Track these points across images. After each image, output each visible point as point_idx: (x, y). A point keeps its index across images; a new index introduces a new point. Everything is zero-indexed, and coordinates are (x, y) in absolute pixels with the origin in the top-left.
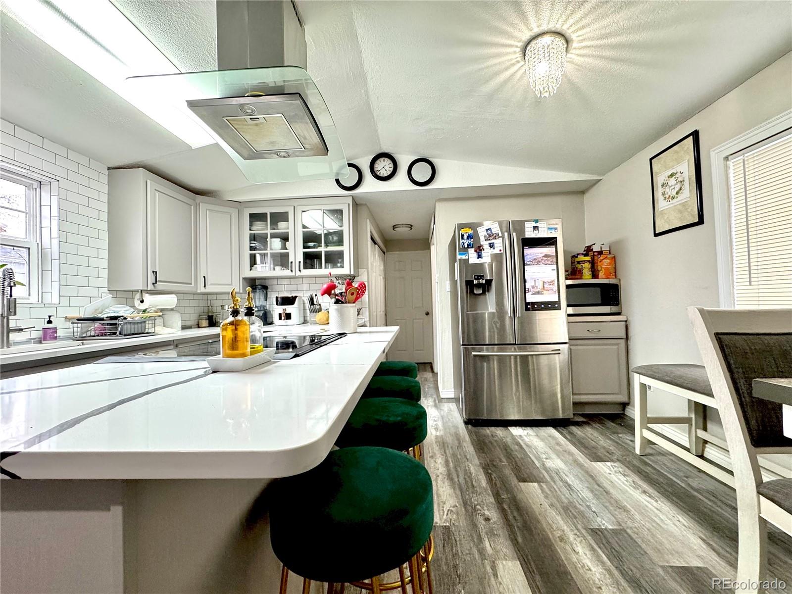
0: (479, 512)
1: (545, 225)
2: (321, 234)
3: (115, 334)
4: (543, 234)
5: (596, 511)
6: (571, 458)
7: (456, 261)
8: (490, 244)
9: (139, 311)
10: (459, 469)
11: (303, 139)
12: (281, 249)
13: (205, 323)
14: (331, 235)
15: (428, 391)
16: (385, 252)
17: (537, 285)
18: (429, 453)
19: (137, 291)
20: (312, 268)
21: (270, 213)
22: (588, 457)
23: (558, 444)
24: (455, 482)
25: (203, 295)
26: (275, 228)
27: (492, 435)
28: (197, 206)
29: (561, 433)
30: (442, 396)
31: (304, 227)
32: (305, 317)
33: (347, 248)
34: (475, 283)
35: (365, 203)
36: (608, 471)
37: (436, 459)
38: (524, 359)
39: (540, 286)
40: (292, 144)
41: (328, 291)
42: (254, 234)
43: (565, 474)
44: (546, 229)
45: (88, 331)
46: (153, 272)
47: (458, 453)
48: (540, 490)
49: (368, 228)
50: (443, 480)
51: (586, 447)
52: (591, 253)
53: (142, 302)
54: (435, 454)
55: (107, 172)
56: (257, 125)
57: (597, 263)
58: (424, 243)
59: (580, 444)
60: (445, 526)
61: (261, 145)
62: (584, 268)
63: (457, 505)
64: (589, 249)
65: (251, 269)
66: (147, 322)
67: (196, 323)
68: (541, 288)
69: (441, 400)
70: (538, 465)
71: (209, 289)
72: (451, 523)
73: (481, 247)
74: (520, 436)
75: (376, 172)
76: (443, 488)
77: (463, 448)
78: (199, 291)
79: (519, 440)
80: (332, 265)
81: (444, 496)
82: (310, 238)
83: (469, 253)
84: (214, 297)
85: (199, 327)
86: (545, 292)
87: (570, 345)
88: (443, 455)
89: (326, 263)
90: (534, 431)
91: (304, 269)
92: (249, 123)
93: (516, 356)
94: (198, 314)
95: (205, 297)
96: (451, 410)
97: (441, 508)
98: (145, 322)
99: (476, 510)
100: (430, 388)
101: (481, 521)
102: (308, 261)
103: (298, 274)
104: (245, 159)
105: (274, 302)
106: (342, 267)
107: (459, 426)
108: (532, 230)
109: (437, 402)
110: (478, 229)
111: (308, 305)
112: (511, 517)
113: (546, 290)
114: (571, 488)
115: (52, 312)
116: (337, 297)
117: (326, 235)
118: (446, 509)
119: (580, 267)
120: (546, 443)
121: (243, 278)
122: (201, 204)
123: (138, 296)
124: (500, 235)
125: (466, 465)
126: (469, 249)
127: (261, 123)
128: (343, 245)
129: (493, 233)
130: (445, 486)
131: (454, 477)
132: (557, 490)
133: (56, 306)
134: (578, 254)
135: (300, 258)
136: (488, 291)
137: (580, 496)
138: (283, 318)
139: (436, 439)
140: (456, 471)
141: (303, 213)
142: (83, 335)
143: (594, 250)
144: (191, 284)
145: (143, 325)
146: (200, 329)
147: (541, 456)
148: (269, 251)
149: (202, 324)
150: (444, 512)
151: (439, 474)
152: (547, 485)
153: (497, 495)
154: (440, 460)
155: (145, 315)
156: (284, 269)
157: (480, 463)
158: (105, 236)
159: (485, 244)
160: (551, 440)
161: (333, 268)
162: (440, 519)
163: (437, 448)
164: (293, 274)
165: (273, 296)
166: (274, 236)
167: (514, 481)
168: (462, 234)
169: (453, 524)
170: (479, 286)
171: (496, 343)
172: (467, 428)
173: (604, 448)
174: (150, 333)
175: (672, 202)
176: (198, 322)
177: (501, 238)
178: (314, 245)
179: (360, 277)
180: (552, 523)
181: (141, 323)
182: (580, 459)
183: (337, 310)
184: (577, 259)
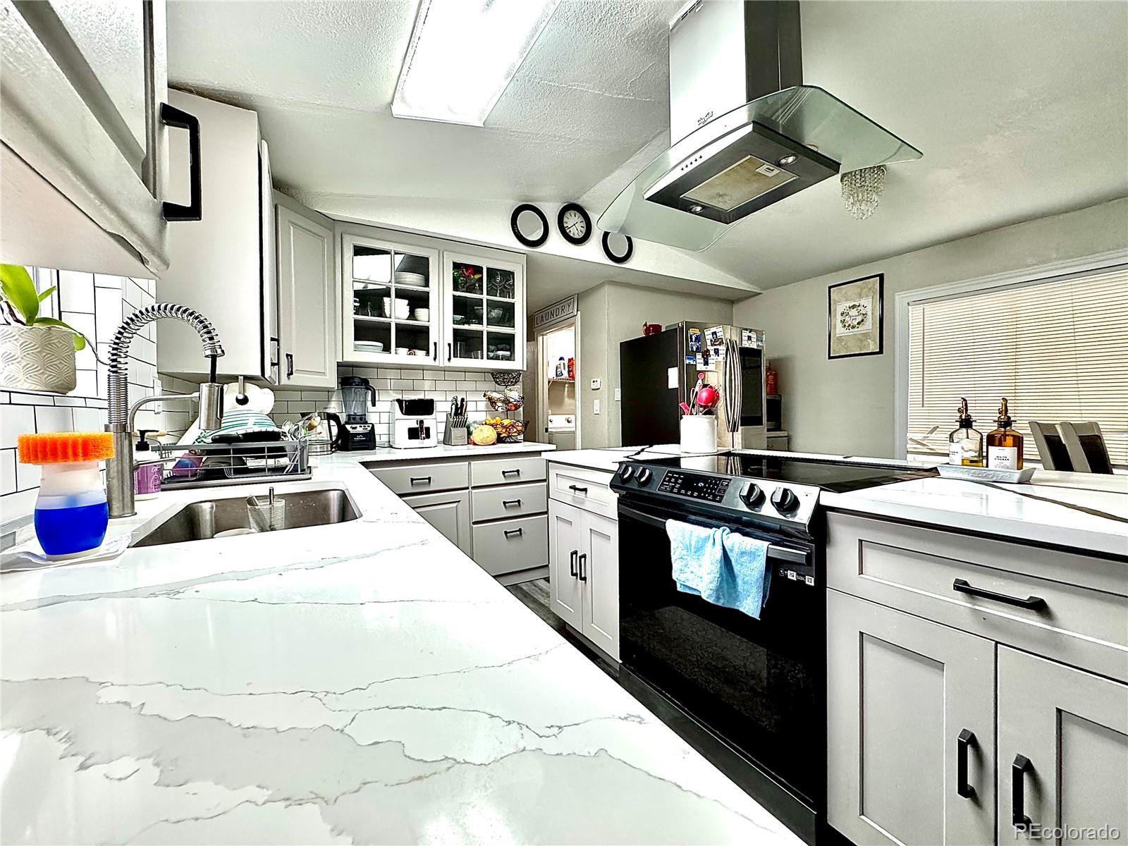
8: (715, 349)
12: (409, 319)
20: (468, 357)
33: (518, 331)
46: (273, 339)
56: (756, 175)
71: (297, 380)
73: (707, 352)
75: (566, 229)
78: (279, 384)
83: (697, 358)
91: (455, 356)
92: (756, 170)
103: (447, 363)
106: (512, 358)
108: (747, 340)
110: (704, 330)
121: (338, 363)
126: (697, 353)
127: (763, 176)
128: (513, 326)
129: (718, 337)
135: (449, 337)
148: (393, 320)
159: (711, 350)
161: (499, 359)
164: (437, 363)
168: (690, 335)
175: (851, 330)
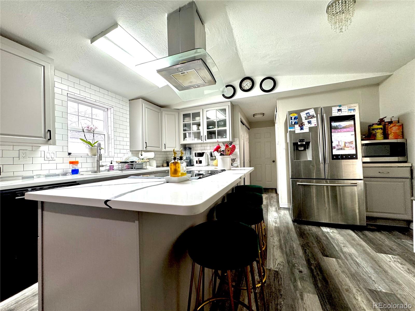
0: (296, 267)
1: (346, 108)
2: (215, 122)
3: (132, 168)
4: (345, 113)
5: (375, 280)
6: (362, 248)
7: (288, 132)
8: (309, 121)
9: (141, 159)
10: (286, 244)
11: (204, 79)
12: (197, 130)
13: (165, 165)
14: (220, 122)
15: (273, 203)
16: (250, 128)
17: (340, 144)
18: (270, 234)
19: (140, 151)
20: (211, 139)
21: (192, 113)
22: (375, 250)
23: (354, 240)
24: (284, 250)
25: (165, 152)
26: (194, 120)
27: (309, 230)
28: (161, 113)
29: (356, 234)
30: (281, 206)
31: (208, 118)
32: (208, 162)
33: (228, 128)
34: (299, 144)
35: (237, 104)
36: (389, 260)
37: (274, 238)
38: (333, 188)
39: (342, 145)
40: (200, 82)
41: (217, 149)
42: (185, 124)
43: (355, 256)
44: (347, 110)
45: (124, 167)
46: (145, 142)
47: (287, 236)
48: (336, 262)
49: (239, 116)
50: (277, 248)
51: (374, 244)
52: (383, 123)
53: (142, 155)
54: (273, 235)
55: (128, 102)
56: (184, 75)
57: (388, 129)
58: (272, 123)
59: (370, 242)
60: (276, 271)
61: (186, 84)
62: (378, 132)
63: (284, 262)
64: (381, 121)
65: (184, 140)
66: (144, 164)
67: (162, 165)
68: (343, 146)
69: (280, 208)
70: (337, 249)
71: (167, 149)
72: (279, 270)
73: (303, 123)
74: (328, 232)
75: (243, 88)
76: (276, 252)
77: (290, 234)
78: (163, 151)
79: (326, 234)
80: (221, 136)
81: (277, 256)
82: (210, 124)
83: (295, 127)
84: (169, 153)
85: (163, 167)
86: (346, 148)
87: (364, 181)
88: (278, 236)
89: (218, 136)
90: (338, 231)
91: (208, 139)
92: (181, 75)
93: (327, 186)
94: (163, 161)
95: (165, 153)
96: (285, 214)
97: (274, 262)
98: (143, 164)
99: (295, 266)
100: (274, 202)
101: (297, 272)
102: (210, 135)
103: (205, 141)
104: (180, 90)
105: (194, 155)
106: (226, 137)
107: (290, 223)
108: (337, 111)
109: (278, 209)
110: (301, 113)
111: (209, 156)
112: (315, 273)
113: (347, 147)
114: (358, 265)
115: (112, 159)
116: (221, 153)
117: (218, 122)
118: (277, 262)
119: (374, 132)
120: (345, 238)
121: (181, 144)
122: (163, 112)
123: (140, 153)
124: (315, 116)
125: (291, 243)
126: (295, 125)
127: (186, 74)
128: (226, 127)
129: (311, 115)
130: (278, 252)
131: (283, 248)
132: (349, 264)
133: (113, 157)
134: (373, 124)
135: (206, 134)
136: (308, 148)
137: (364, 270)
138: (198, 163)
139: (275, 228)
140: (285, 245)
141: (207, 112)
142: (122, 169)
143: (385, 121)
144: (160, 147)
145: (142, 165)
146: (164, 167)
147: (340, 245)
148: (191, 131)
149: (164, 165)
150: (276, 264)
151: (275, 245)
152: (342, 261)
153: (308, 261)
154: (276, 239)
155: (143, 161)
156: (198, 140)
157: (300, 243)
158: (128, 128)
159: (305, 122)
160: (349, 237)
161: (221, 138)
162: (273, 267)
163: (275, 232)
164: (202, 142)
165: (193, 153)
166: (193, 124)
167: (320, 255)
168: (291, 117)
169: (281, 271)
170: (301, 145)
171: (314, 178)
172: (294, 224)
173: (388, 246)
174: (145, 168)
176: (163, 165)
177: (316, 118)
178: (212, 127)
179: (235, 142)
180: (342, 281)
181: (142, 164)
182: (368, 250)
183: (221, 158)
184: (372, 128)
